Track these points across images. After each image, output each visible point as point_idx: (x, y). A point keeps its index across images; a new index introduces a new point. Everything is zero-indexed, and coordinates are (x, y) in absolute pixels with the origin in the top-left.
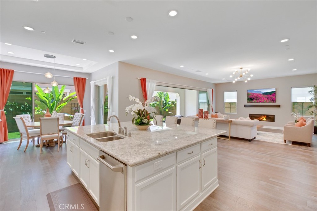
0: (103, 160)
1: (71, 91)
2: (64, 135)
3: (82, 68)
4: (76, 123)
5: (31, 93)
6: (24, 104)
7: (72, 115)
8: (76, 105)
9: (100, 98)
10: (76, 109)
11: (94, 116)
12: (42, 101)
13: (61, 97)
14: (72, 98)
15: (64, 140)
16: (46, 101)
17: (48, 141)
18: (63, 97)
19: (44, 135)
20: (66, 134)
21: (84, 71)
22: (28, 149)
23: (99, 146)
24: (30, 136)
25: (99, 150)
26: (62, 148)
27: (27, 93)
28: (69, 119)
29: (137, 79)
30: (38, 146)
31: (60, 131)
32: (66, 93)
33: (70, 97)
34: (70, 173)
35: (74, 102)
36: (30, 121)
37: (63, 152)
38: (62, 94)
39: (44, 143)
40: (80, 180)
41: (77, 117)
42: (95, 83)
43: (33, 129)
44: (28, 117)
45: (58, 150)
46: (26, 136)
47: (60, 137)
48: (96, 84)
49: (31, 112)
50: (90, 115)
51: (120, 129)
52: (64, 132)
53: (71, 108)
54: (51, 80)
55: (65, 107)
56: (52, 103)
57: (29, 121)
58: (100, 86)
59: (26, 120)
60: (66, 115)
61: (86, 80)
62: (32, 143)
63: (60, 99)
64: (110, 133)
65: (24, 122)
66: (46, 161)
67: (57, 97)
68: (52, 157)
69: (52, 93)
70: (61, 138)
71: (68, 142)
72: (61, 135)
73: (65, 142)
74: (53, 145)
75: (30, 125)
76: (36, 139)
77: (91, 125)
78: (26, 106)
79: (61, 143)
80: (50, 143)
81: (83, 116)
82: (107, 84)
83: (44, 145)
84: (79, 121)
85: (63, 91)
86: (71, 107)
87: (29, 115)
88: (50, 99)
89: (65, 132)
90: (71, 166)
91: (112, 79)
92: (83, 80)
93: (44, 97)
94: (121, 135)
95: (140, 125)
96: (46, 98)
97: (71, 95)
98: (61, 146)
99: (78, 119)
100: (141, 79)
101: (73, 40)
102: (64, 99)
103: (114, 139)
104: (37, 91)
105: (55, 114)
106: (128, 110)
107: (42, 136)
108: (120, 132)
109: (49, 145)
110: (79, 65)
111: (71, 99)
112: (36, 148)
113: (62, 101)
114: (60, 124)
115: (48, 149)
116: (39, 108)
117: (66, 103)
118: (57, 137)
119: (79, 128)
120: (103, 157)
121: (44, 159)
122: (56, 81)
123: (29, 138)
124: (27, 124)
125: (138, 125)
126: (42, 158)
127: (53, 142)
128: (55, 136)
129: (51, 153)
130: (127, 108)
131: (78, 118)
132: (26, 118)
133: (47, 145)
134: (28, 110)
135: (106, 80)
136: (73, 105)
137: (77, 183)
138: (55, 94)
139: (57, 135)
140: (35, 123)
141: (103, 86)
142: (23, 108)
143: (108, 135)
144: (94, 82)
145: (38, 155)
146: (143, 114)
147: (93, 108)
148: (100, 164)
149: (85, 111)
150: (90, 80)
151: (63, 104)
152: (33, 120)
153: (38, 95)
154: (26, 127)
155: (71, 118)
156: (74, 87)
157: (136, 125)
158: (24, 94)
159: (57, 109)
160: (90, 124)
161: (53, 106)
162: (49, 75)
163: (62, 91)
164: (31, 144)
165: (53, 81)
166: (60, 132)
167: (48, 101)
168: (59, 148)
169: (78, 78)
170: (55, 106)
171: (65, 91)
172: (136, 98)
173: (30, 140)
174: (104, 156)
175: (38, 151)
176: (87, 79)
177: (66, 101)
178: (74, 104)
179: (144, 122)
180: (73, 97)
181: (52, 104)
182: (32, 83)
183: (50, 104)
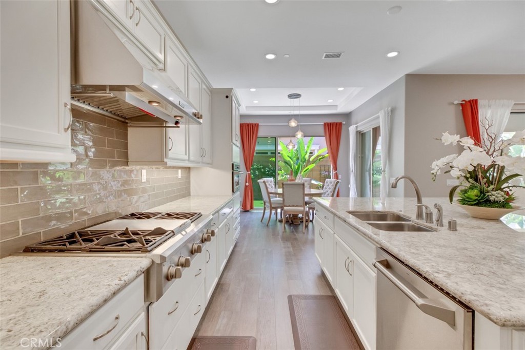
0: (388, 273)
1: (319, 147)
2: (311, 211)
3: (337, 106)
4: (327, 193)
5: (275, 153)
6: (269, 167)
7: (321, 183)
8: (327, 168)
9: (365, 155)
10: (327, 173)
11: (355, 185)
12: (286, 162)
13: (307, 157)
14: (321, 157)
15: (311, 219)
16: (291, 163)
17: (291, 216)
18: (310, 157)
19: (287, 206)
20: (313, 209)
21: (340, 110)
22: (270, 224)
23: (375, 236)
24: (273, 206)
25: (374, 247)
26: (308, 229)
27: (272, 153)
28: (317, 187)
29: (453, 104)
30: (281, 221)
31: (306, 203)
32: (314, 151)
33: (318, 156)
34: (319, 272)
35: (324, 164)
36: (274, 186)
37: (310, 236)
38: (309, 152)
39: (287, 218)
40: (335, 291)
41: (328, 185)
42: (357, 127)
43: (276, 197)
44: (271, 182)
45: (304, 232)
46: (269, 205)
47: (306, 212)
48: (359, 129)
49: (274, 177)
50: (348, 183)
51: (420, 208)
52: (311, 205)
53: (319, 173)
54: (296, 129)
55: (312, 170)
56: (297, 165)
57: (272, 187)
58: (365, 133)
59: (269, 185)
60: (313, 182)
61: (343, 126)
62: (275, 216)
63: (307, 159)
64: (393, 214)
65: (267, 188)
66: (289, 244)
67: (303, 156)
68: (296, 239)
69: (297, 151)
70: (307, 214)
71: (316, 221)
72: (307, 209)
73: (312, 221)
74: (297, 222)
75: (273, 192)
76: (279, 210)
77: (350, 196)
78: (270, 169)
79: (307, 221)
80: (294, 219)
81: (338, 182)
82: (379, 127)
83: (287, 222)
84: (331, 192)
85: (310, 147)
86: (320, 170)
87: (272, 179)
88: (295, 159)
89: (312, 207)
90: (320, 261)
91: (390, 114)
92: (338, 126)
93: (288, 156)
94: (423, 223)
95: (477, 204)
96: (290, 158)
97: (321, 152)
98: (307, 226)
99: (330, 189)
100: (462, 104)
101: (325, 55)
102: (311, 159)
103: (406, 228)
104: (282, 151)
105: (299, 178)
106: (437, 168)
107: (285, 208)
108: (419, 215)
109: (293, 221)
110: (332, 101)
111: (320, 159)
112: (279, 224)
113: (309, 162)
114: (306, 193)
115: (292, 228)
116: (283, 171)
117: (314, 165)
118: (302, 212)
119: (332, 199)
120: (387, 265)
121: (286, 240)
122: (302, 131)
123: (272, 208)
124: (270, 191)
125: (472, 205)
126: (285, 239)
127: (297, 219)
128: (299, 210)
129: (295, 233)
130: (434, 163)
131: (330, 186)
132: (270, 183)
133: (291, 222)
134: (273, 174)
135: (378, 117)
136: (323, 168)
137: (330, 294)
138: (300, 152)
139: (303, 208)
140: (279, 189)
141: (372, 131)
142: (268, 171)
143: (389, 218)
144: (355, 126)
145: (281, 234)
146: (485, 177)
147: (352, 171)
148: (378, 278)
149: (340, 177)
150: (349, 125)
151: (310, 167)
152: (277, 186)
153: (282, 154)
154: (269, 193)
155: (320, 187)
156: (324, 138)
157: (464, 204)
158: (269, 154)
159: (302, 173)
160: (348, 196)
161: (298, 168)
162: (293, 124)
163: (308, 147)
164: (273, 216)
165: (297, 131)
166: (306, 205)
167: (292, 162)
168: (304, 229)
169: (331, 124)
170: (300, 169)
171: (313, 148)
172: (461, 138)
173: (273, 212)
174: (389, 262)
175: (280, 227)
176: (344, 123)
177: (314, 162)
178: (325, 166)
179: (492, 198)
180: (323, 156)
181: (296, 167)
182: (275, 138)
183: (294, 167)
